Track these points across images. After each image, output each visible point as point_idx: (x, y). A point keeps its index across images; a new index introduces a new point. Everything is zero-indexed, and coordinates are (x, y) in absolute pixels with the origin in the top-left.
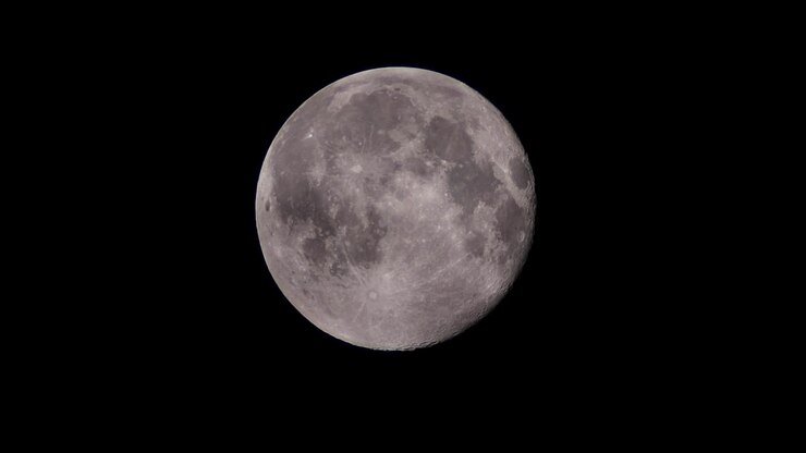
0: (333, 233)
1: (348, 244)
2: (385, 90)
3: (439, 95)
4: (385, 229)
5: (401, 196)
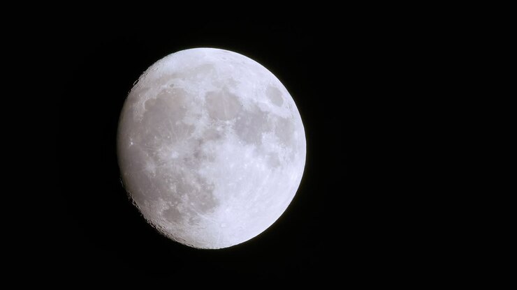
0: (180, 202)
1: (192, 204)
2: (164, 90)
3: (199, 76)
4: (213, 185)
5: (212, 159)
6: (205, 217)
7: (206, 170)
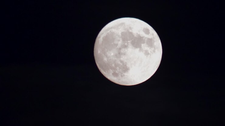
0: (116, 70)
1: (120, 70)
2: (108, 33)
3: (119, 27)
4: (126, 63)
5: (124, 54)
6: (126, 74)
7: (123, 58)
